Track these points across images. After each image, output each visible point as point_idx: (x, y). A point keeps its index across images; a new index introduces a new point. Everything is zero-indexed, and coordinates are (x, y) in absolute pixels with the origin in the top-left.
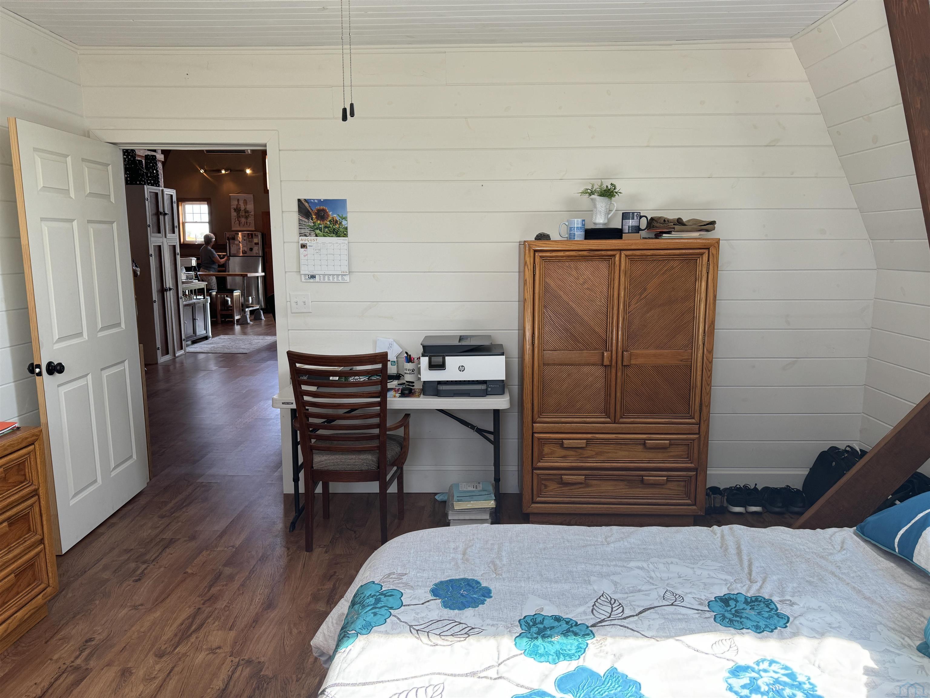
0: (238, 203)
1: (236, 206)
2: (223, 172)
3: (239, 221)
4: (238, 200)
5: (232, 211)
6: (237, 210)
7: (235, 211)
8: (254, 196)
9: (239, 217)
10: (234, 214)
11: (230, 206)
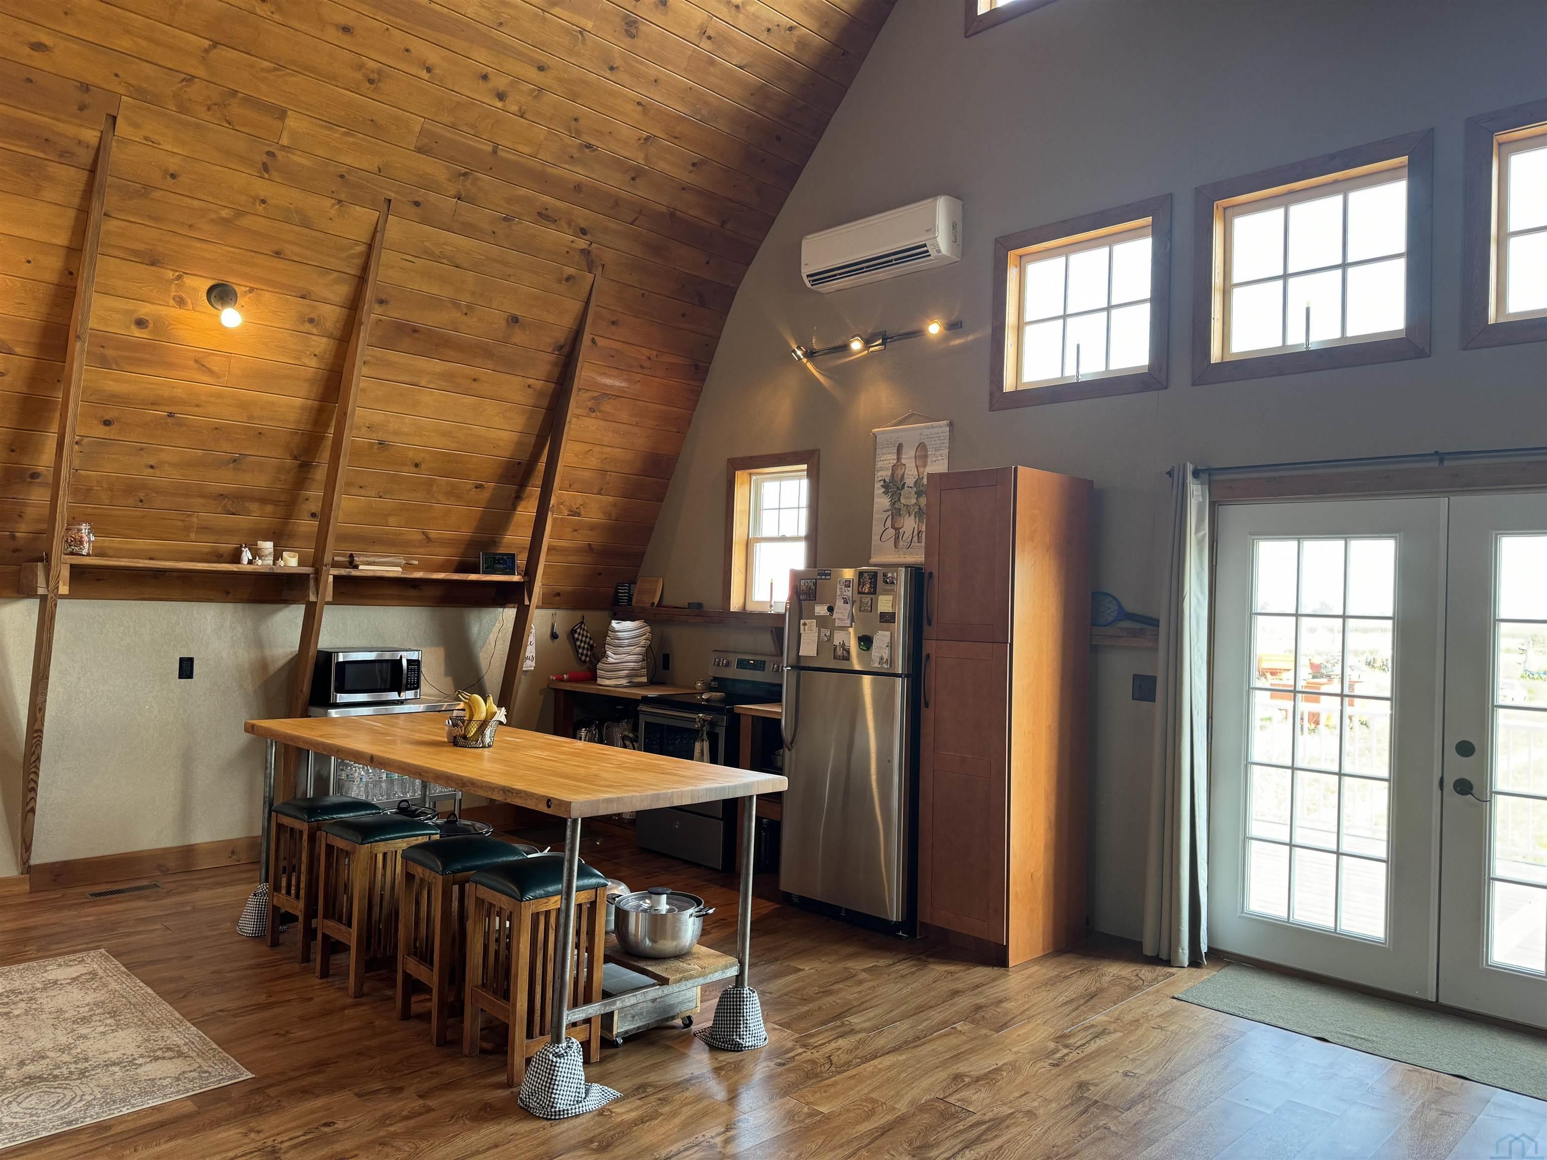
0: (899, 459)
1: (889, 473)
2: (856, 345)
3: (897, 530)
4: (900, 448)
5: (879, 490)
6: (894, 487)
7: (886, 493)
8: (951, 425)
9: (896, 512)
10: (881, 502)
11: (873, 470)
